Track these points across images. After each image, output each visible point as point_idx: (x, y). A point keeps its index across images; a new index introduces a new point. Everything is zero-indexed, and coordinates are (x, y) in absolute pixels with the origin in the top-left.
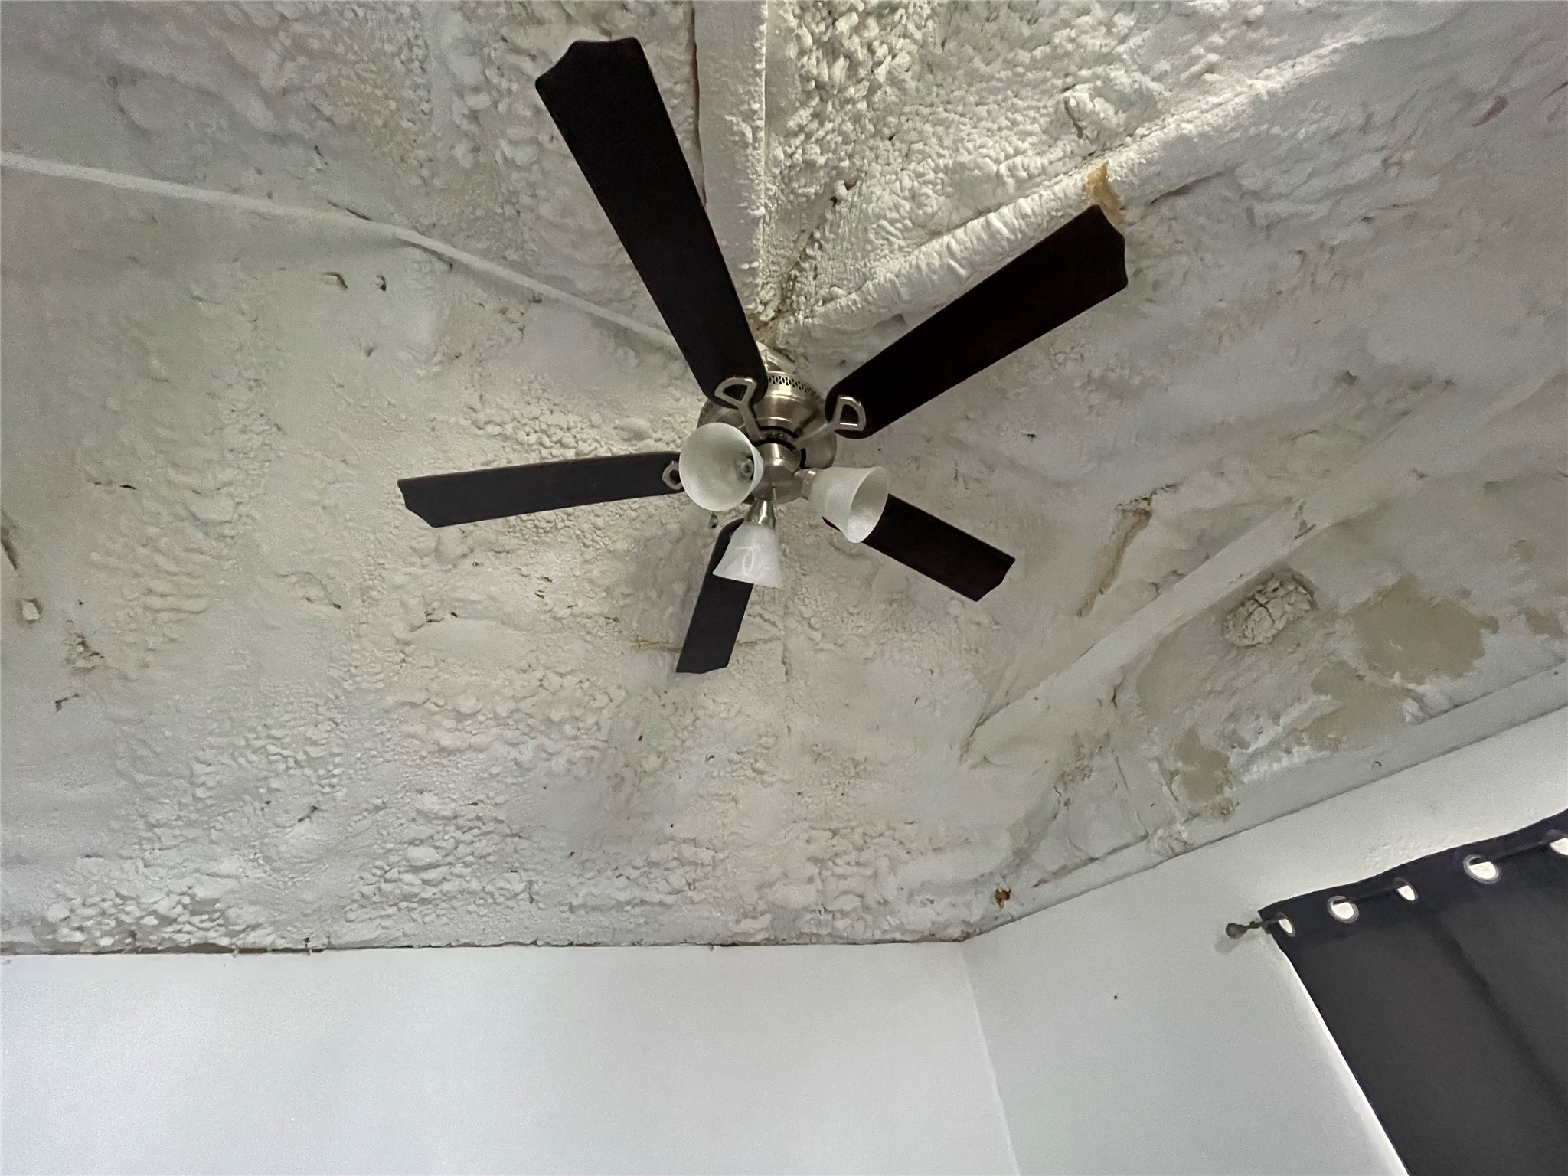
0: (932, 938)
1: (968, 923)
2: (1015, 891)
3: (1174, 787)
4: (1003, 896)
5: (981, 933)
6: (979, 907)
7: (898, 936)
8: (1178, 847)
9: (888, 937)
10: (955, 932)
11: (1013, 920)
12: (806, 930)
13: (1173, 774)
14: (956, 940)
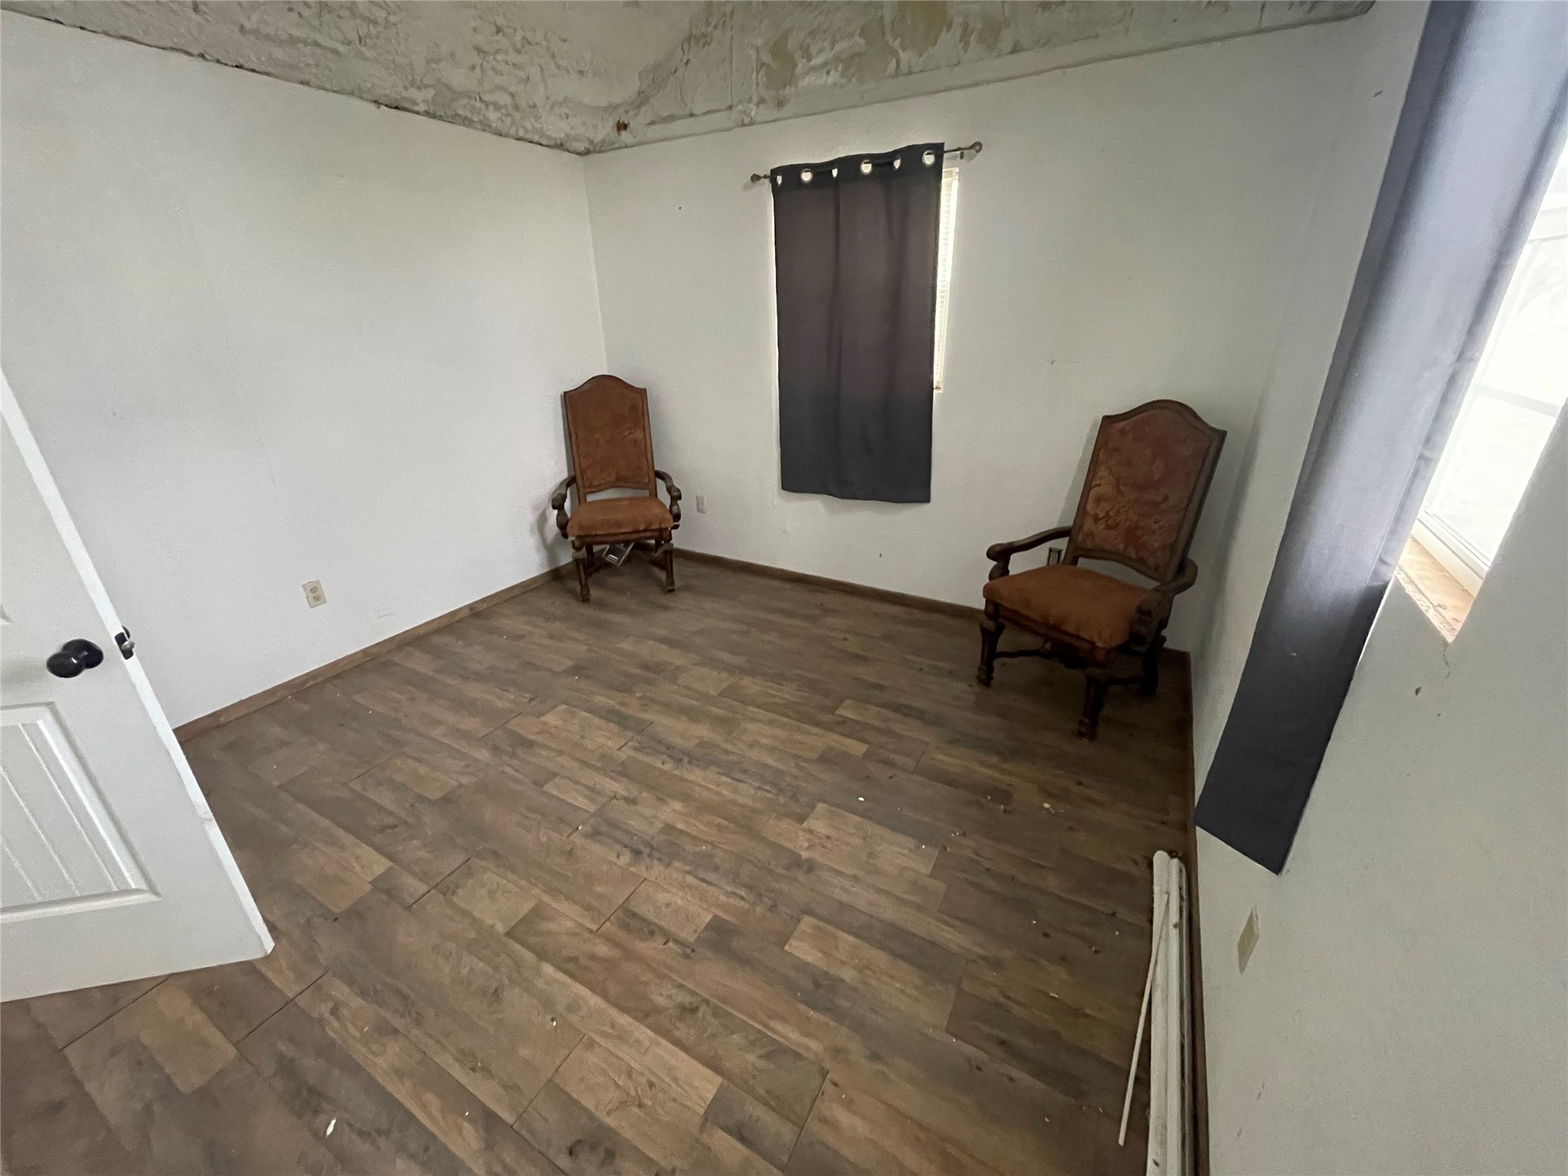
0: (560, 146)
1: (591, 142)
2: (632, 125)
3: (761, 74)
4: (622, 127)
5: (600, 152)
6: (604, 131)
7: (536, 138)
8: (747, 120)
9: (529, 136)
10: (581, 146)
11: (626, 147)
12: (461, 112)
13: (763, 64)
14: (579, 154)
